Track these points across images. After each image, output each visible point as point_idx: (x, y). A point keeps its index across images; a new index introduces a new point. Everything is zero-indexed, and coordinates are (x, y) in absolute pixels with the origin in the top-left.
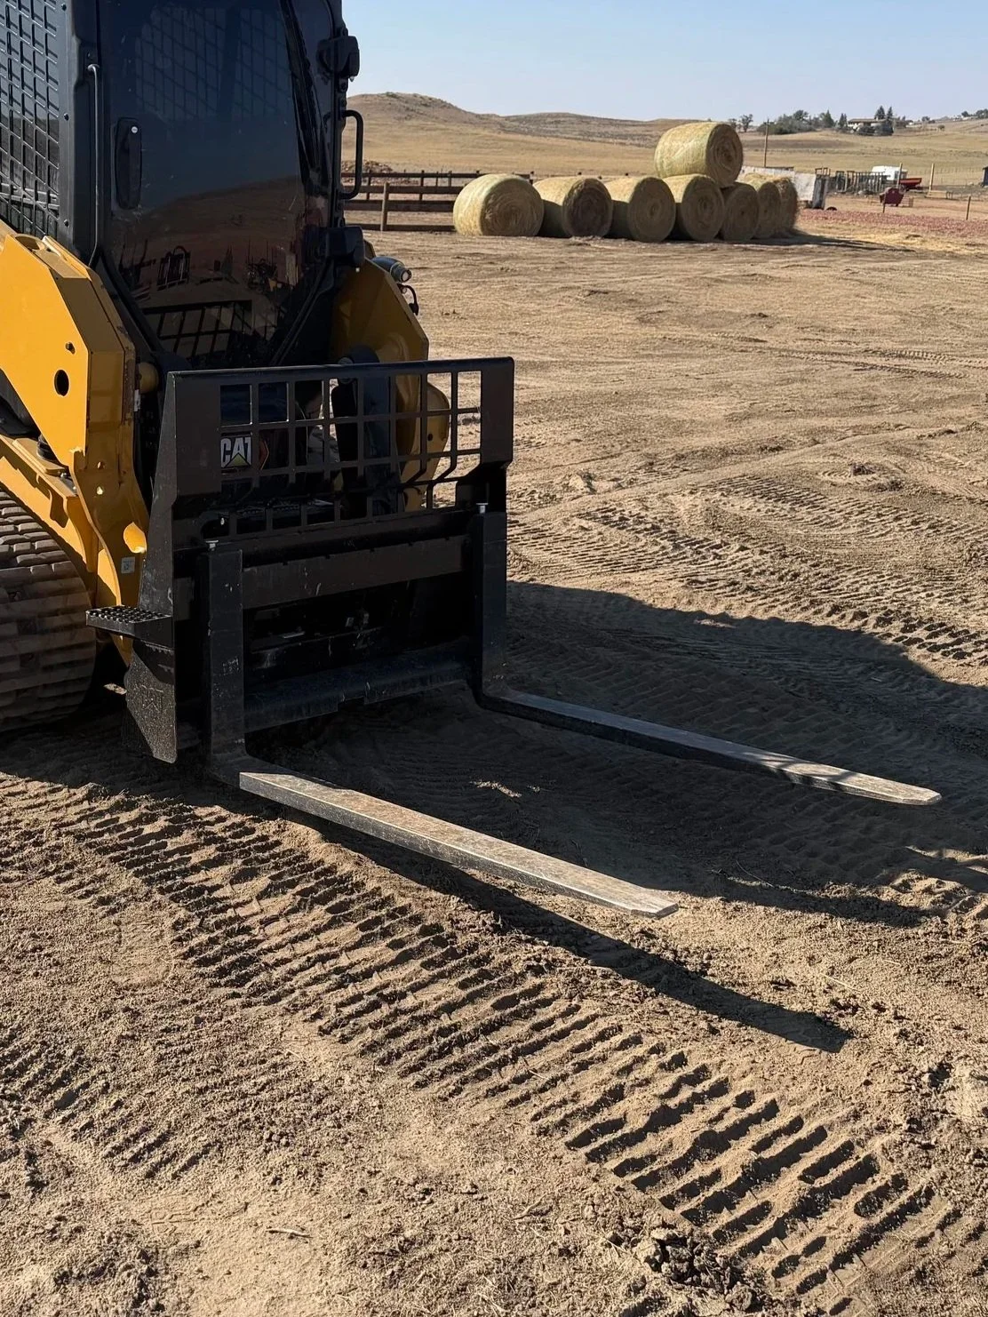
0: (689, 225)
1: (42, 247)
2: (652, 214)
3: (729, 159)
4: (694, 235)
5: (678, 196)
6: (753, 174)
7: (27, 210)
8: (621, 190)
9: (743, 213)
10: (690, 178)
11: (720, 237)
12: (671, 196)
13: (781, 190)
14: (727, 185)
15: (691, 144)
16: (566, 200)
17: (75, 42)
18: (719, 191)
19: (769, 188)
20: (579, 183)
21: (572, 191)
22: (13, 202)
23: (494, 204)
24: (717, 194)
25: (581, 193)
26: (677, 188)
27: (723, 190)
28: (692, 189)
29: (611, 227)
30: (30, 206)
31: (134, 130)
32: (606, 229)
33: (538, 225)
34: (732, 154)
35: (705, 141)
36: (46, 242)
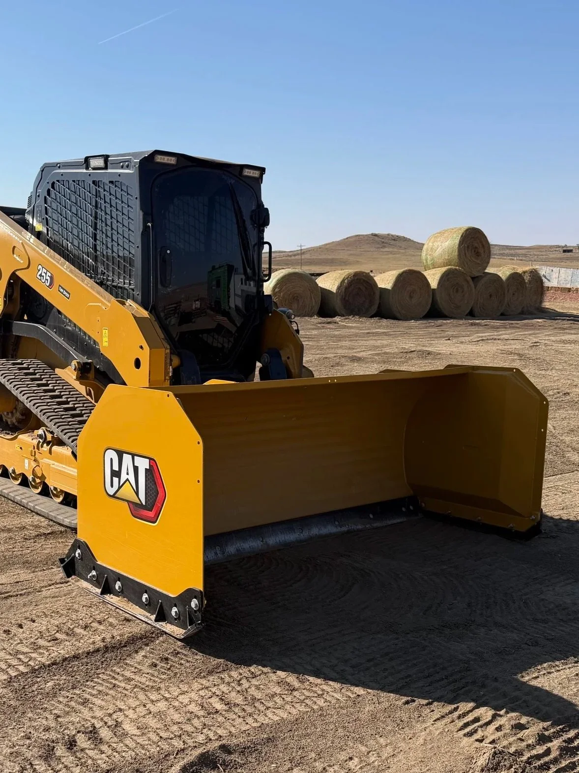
0: (443, 304)
1: (127, 304)
2: (411, 297)
3: (478, 254)
4: (446, 313)
5: (434, 283)
7: (120, 290)
8: (385, 280)
9: (491, 296)
10: (444, 269)
11: (471, 314)
12: (428, 284)
13: (527, 278)
14: (477, 274)
15: (447, 243)
16: (339, 288)
17: (141, 213)
18: (469, 279)
19: (516, 277)
20: (349, 275)
21: (343, 281)
22: (114, 286)
23: (280, 292)
24: (468, 282)
25: (350, 283)
26: (433, 278)
27: (473, 278)
28: (445, 278)
29: (379, 307)
30: (121, 288)
31: (168, 252)
32: (374, 309)
33: (317, 308)
34: (481, 251)
35: (457, 241)
36: (129, 302)
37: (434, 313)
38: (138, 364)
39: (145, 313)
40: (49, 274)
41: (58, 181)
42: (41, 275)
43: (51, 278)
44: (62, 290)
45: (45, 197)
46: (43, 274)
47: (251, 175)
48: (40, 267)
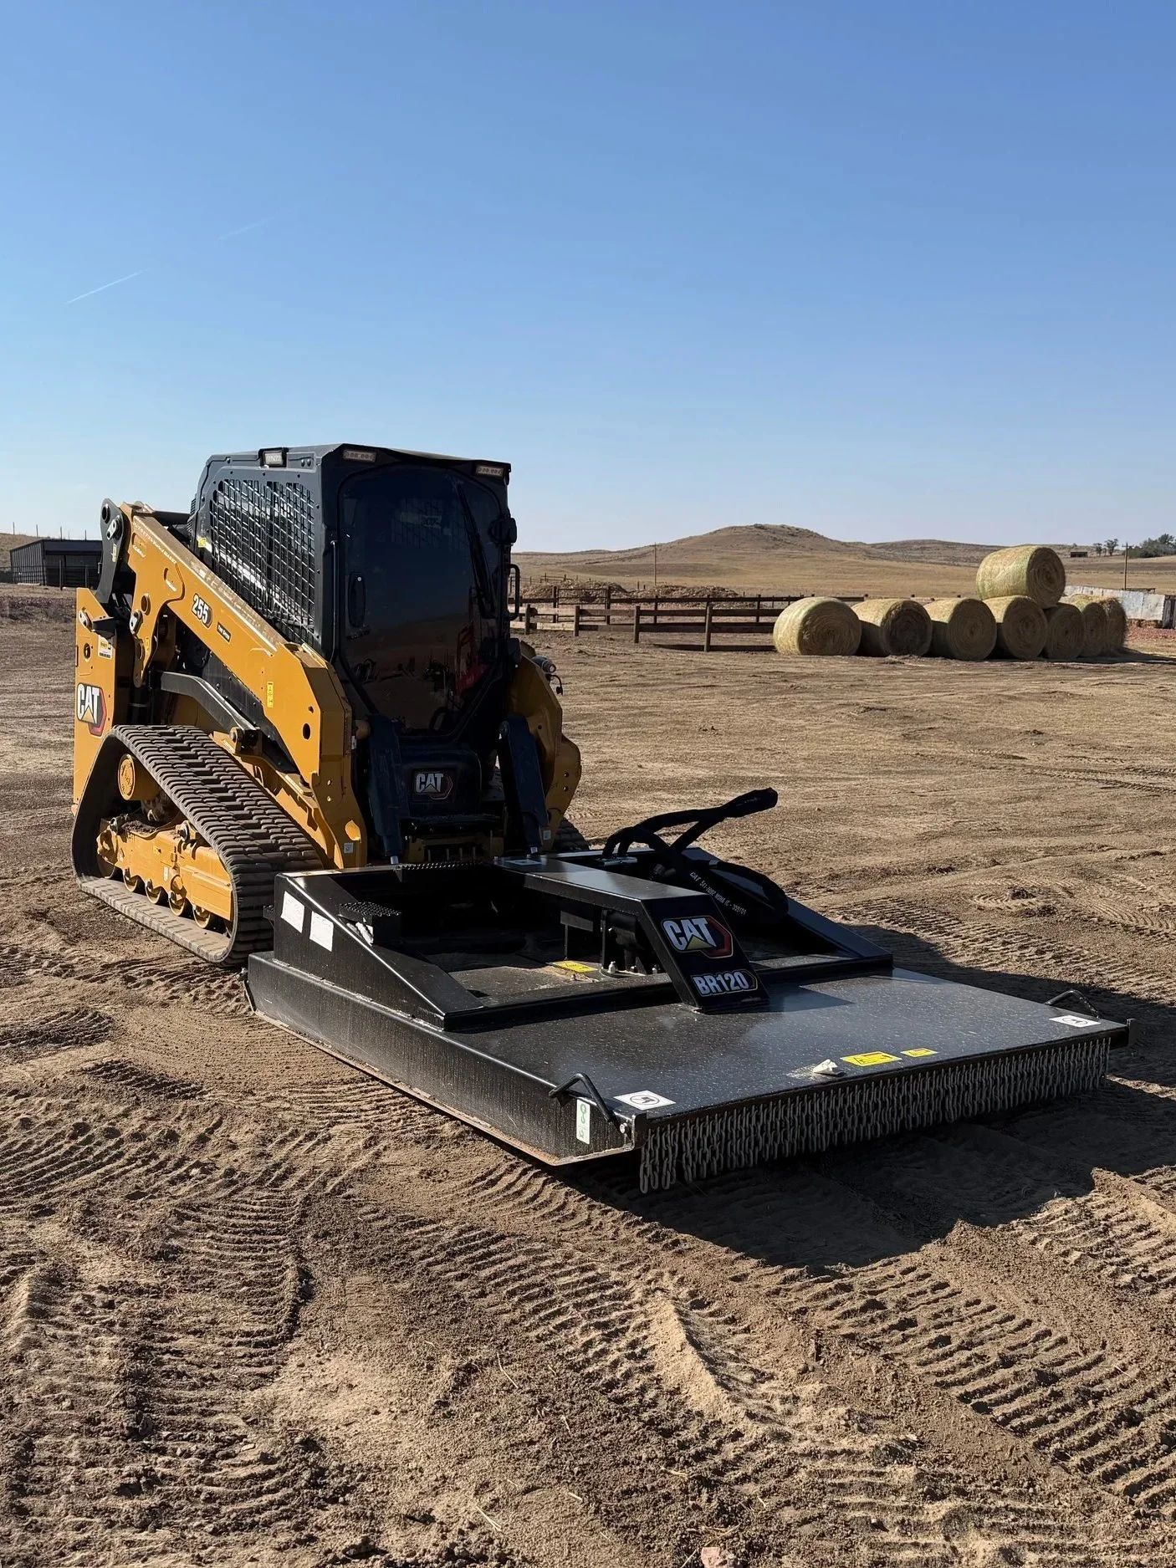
0: (1011, 642)
1: (301, 650)
2: (972, 633)
3: (1050, 581)
4: (1015, 653)
5: (999, 617)
6: (1076, 595)
7: (297, 629)
8: (940, 611)
9: (1067, 632)
10: (1010, 599)
11: (1044, 655)
12: (992, 617)
13: (1106, 608)
14: (1049, 606)
15: (1011, 567)
16: (884, 621)
17: (324, 527)
18: (1042, 611)
19: (1095, 608)
20: (896, 605)
21: (889, 612)
22: (288, 625)
23: (811, 625)
24: (1040, 615)
25: (899, 615)
26: (998, 609)
27: (1045, 610)
28: (1011, 610)
29: (932, 644)
30: (298, 627)
31: (359, 579)
32: (926, 647)
33: (856, 645)
34: (1054, 576)
35: (1025, 564)
36: (305, 647)
37: (1001, 653)
38: (307, 732)
39: (321, 662)
40: (206, 607)
41: (227, 481)
42: (197, 609)
43: (209, 612)
44: (221, 630)
45: (211, 502)
46: (200, 608)
47: (490, 473)
48: (196, 597)
